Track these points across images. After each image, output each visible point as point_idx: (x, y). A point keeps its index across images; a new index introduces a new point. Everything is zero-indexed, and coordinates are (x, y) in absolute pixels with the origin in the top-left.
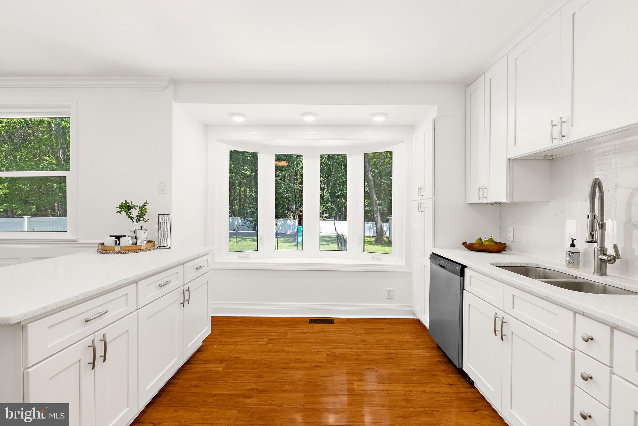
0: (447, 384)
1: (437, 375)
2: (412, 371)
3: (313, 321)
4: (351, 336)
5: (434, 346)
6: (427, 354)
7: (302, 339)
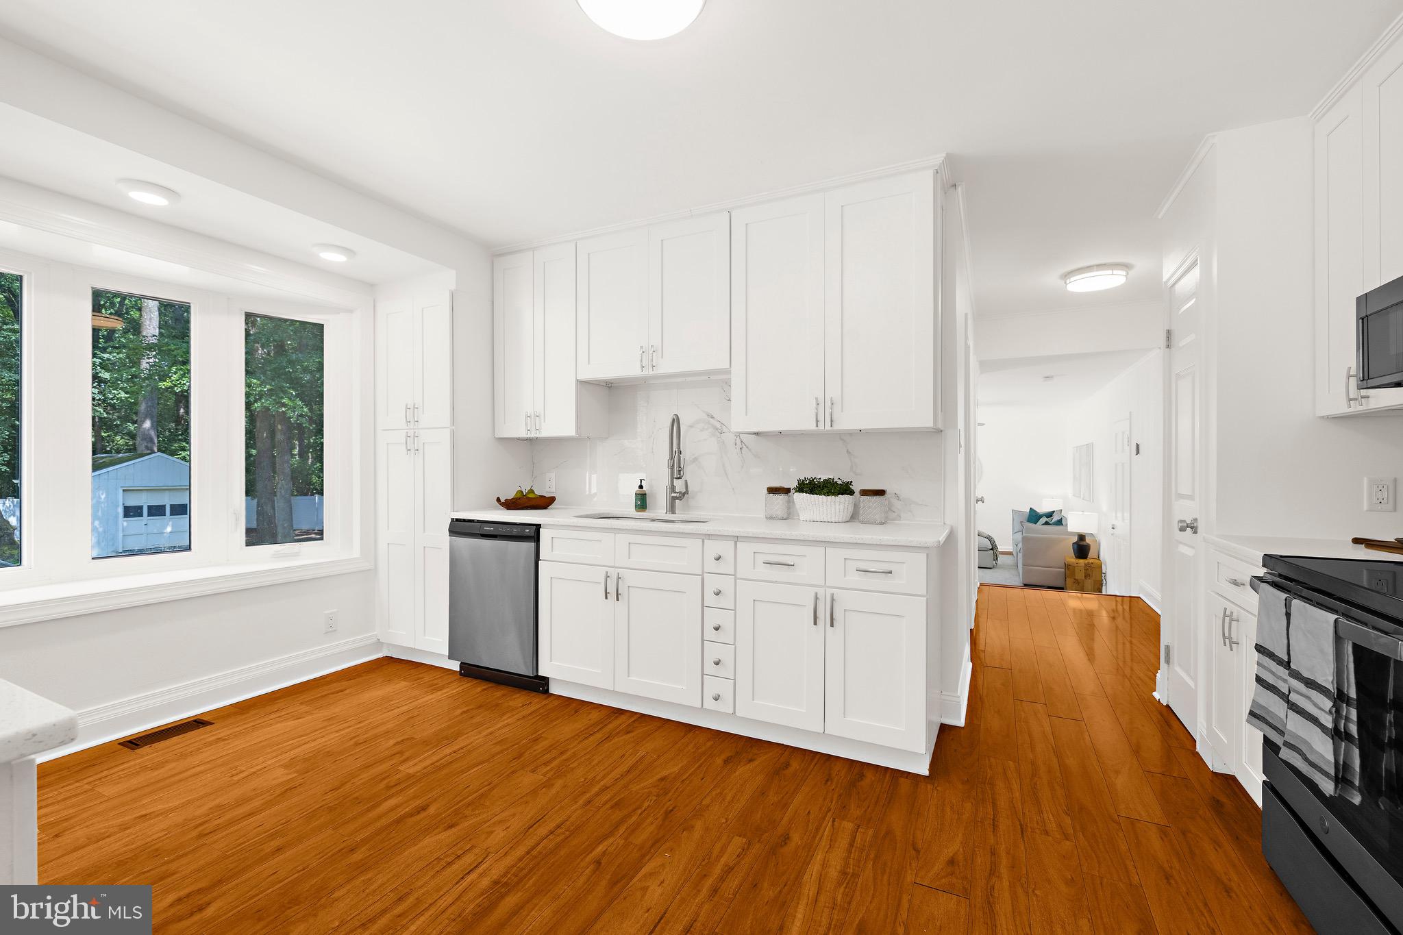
0: (522, 706)
1: (501, 703)
2: (464, 715)
3: (133, 743)
4: (291, 723)
5: (456, 678)
6: (460, 688)
7: (166, 778)
